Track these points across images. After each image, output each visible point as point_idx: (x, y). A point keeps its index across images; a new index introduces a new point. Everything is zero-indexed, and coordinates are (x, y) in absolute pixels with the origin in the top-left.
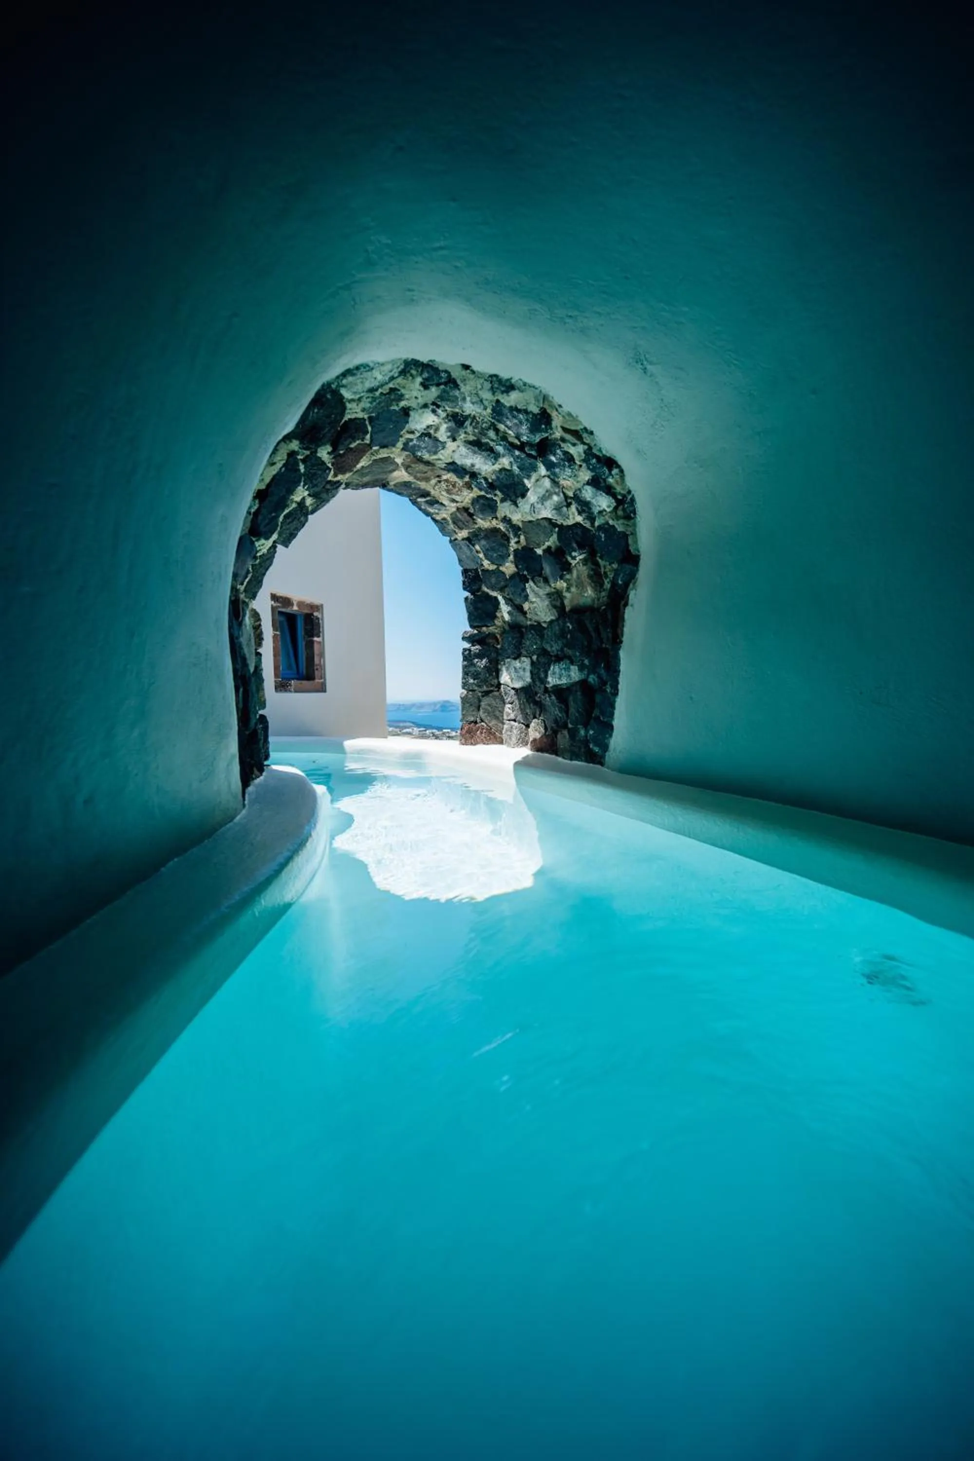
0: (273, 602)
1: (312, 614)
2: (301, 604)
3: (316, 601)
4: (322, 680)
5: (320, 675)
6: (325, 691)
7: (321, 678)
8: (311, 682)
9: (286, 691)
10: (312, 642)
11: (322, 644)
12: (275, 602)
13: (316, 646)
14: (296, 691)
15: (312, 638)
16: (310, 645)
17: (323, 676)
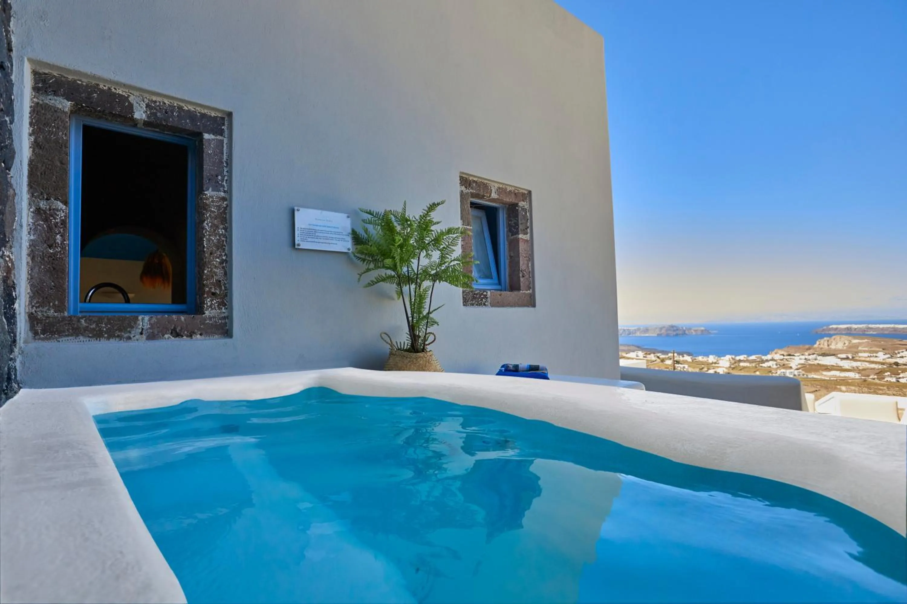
0: (463, 188)
1: (517, 205)
2: (500, 191)
3: (523, 185)
4: (530, 291)
5: (527, 283)
6: (534, 306)
7: (529, 288)
8: (516, 293)
9: (479, 305)
10: (518, 240)
11: (531, 243)
12: (466, 187)
13: (522, 247)
14: (492, 306)
15: (517, 236)
16: (514, 244)
17: (531, 286)
